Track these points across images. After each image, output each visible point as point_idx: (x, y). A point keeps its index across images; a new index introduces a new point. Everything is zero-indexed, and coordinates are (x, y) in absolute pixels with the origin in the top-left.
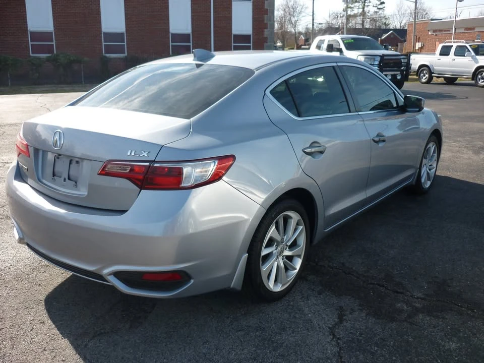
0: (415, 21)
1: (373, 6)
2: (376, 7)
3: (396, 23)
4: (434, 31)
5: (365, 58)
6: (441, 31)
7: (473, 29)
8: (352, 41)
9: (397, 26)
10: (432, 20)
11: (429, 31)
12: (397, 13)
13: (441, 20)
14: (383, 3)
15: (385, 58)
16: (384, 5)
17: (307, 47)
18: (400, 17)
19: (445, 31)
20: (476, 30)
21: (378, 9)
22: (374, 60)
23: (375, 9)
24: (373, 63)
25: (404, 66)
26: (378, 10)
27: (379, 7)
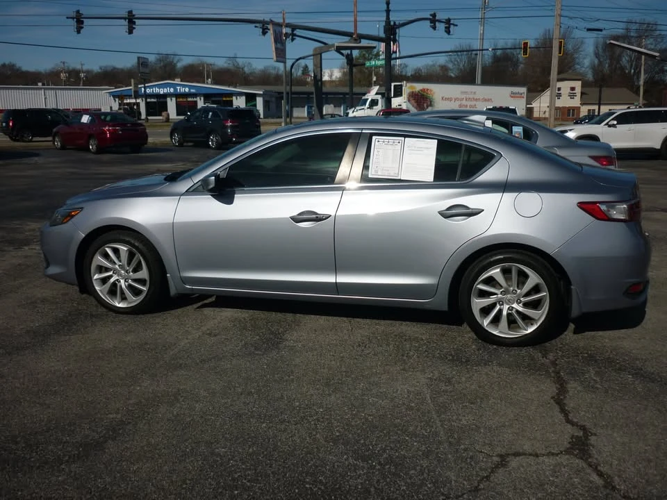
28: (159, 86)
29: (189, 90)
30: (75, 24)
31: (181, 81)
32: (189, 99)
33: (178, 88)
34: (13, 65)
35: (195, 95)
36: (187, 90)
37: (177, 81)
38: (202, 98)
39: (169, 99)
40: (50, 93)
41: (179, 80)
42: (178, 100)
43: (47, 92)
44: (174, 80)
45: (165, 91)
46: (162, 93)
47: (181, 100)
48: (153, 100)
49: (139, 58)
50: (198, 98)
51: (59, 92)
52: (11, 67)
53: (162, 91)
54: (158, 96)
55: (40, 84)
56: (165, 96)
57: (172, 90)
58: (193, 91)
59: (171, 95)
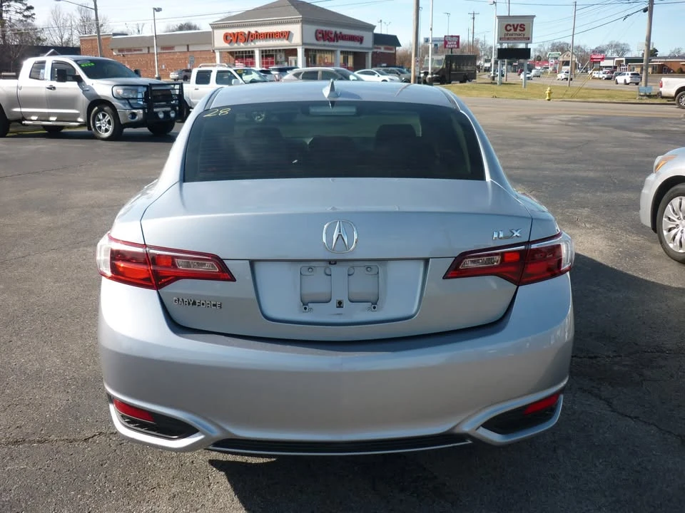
0: (99, 36)
1: (17, 12)
2: (20, 13)
3: (55, 38)
4: (121, 50)
5: (124, 90)
6: (129, 50)
7: (172, 48)
8: (93, 64)
9: (56, 41)
10: (114, 35)
11: (112, 49)
12: (53, 23)
13: (126, 35)
14: (30, 8)
15: (153, 88)
16: (32, 11)
17: (14, 74)
18: (60, 30)
19: (135, 50)
20: (177, 49)
21: (24, 16)
22: (137, 92)
23: (20, 17)
24: (135, 97)
25: (176, 100)
26: (24, 19)
27: (26, 13)
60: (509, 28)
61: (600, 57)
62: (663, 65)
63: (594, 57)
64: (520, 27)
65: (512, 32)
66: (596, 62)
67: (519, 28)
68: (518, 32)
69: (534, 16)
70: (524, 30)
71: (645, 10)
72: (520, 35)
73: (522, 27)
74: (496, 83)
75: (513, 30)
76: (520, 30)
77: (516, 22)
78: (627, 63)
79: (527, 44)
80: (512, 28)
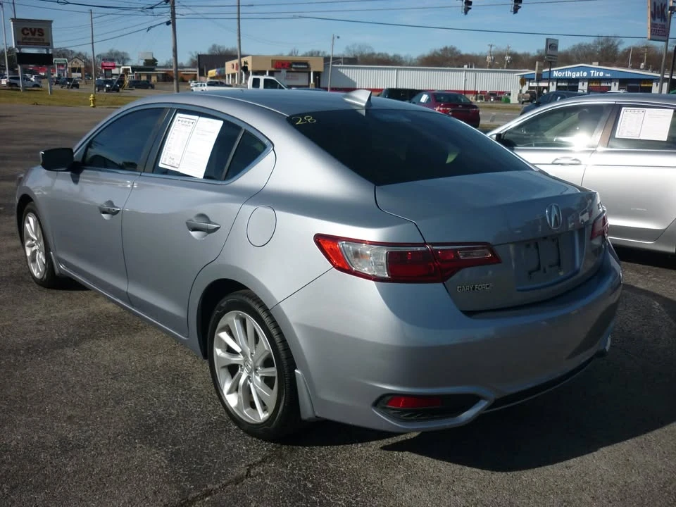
28: (572, 70)
29: (604, 75)
30: (464, 5)
31: (599, 65)
32: (603, 85)
33: (592, 72)
34: (454, 49)
35: (609, 80)
36: (601, 74)
37: (595, 65)
38: (617, 84)
39: (580, 84)
40: (471, 75)
41: (597, 63)
42: (591, 85)
43: (468, 73)
44: (592, 64)
45: (578, 75)
46: (574, 77)
47: (594, 85)
48: (564, 84)
49: (547, 40)
50: (613, 84)
51: (479, 75)
52: (452, 50)
53: (574, 75)
54: (569, 80)
55: (466, 66)
56: (577, 80)
57: (585, 74)
58: (608, 75)
59: (583, 79)
60: (26, 32)
61: (110, 65)
62: (166, 74)
63: (105, 64)
64: (39, 31)
65: (30, 36)
66: (108, 69)
67: (37, 33)
68: (36, 36)
69: (52, 21)
70: (43, 35)
71: (168, 23)
72: (39, 39)
73: (41, 32)
74: (19, 90)
75: (30, 34)
76: (39, 35)
77: (33, 26)
78: (133, 71)
79: (47, 50)
80: (29, 32)
